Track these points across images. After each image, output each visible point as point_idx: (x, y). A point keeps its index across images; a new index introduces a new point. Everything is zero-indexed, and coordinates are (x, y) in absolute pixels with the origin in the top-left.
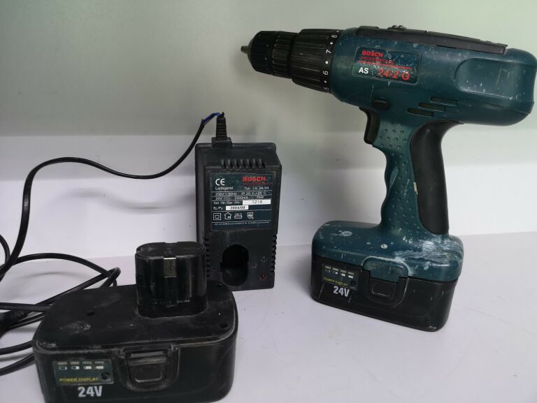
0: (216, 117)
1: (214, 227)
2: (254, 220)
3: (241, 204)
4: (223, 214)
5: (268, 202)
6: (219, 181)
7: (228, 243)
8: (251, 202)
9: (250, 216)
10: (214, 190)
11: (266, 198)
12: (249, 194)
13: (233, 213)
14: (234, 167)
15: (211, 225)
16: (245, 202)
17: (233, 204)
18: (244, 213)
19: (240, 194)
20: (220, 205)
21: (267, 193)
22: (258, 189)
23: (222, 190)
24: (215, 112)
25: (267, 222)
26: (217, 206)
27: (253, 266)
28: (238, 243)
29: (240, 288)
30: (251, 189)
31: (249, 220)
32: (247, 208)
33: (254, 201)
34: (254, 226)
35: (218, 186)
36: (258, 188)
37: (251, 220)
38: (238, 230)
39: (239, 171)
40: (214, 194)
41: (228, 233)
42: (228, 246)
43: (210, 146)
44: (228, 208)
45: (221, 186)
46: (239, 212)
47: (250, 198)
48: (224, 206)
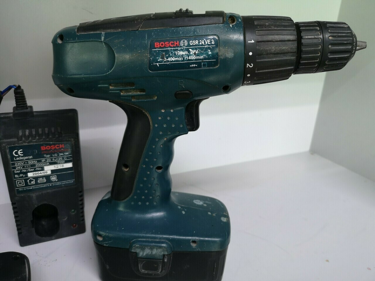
0: (13, 89)
1: (19, 192)
2: (57, 181)
3: (42, 169)
4: (26, 180)
5: (70, 165)
6: (17, 152)
7: (36, 204)
8: (53, 167)
9: (54, 178)
10: (13, 160)
11: (66, 162)
12: (49, 160)
13: (36, 178)
14: (31, 138)
15: (16, 191)
16: (46, 168)
17: (35, 171)
18: (47, 177)
19: (39, 161)
20: (21, 173)
21: (68, 158)
22: (58, 156)
23: (21, 160)
24: (12, 84)
25: (71, 181)
26: (18, 174)
27: (63, 219)
28: (45, 202)
29: (53, 237)
30: (52, 156)
31: (53, 182)
32: (49, 173)
33: (56, 166)
34: (60, 186)
35: (16, 157)
37: (55, 182)
38: (44, 192)
39: (36, 142)
40: (14, 164)
41: (34, 195)
42: (36, 206)
43: (11, 115)
44: (30, 175)
45: (19, 156)
46: (42, 177)
47: (51, 164)
48: (26, 173)
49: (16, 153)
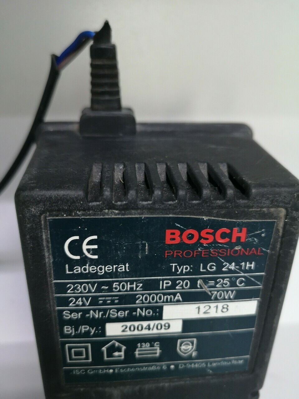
3: (158, 314)
4: (97, 347)
5: (249, 308)
6: (79, 243)
8: (191, 311)
9: (187, 347)
10: (61, 274)
11: (241, 296)
12: (183, 286)
13: (131, 343)
14: (132, 194)
15: (62, 375)
16: (170, 311)
17: (131, 318)
18: (168, 342)
19: (151, 286)
20: (84, 320)
21: (248, 282)
22: (219, 271)
25: (238, 361)
30: (195, 271)
31: (180, 358)
32: (176, 328)
33: (203, 306)
35: (73, 264)
36: (220, 266)
37: (190, 358)
38: (148, 386)
39: (150, 209)
40: (62, 288)
41: (116, 392)
44: (113, 329)
45: (84, 261)
46: (151, 340)
47: (188, 298)
48: (100, 324)
49: (76, 248)
